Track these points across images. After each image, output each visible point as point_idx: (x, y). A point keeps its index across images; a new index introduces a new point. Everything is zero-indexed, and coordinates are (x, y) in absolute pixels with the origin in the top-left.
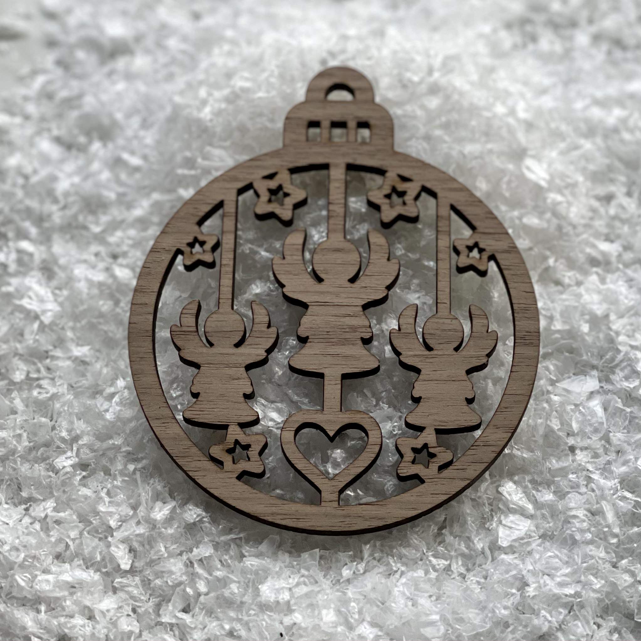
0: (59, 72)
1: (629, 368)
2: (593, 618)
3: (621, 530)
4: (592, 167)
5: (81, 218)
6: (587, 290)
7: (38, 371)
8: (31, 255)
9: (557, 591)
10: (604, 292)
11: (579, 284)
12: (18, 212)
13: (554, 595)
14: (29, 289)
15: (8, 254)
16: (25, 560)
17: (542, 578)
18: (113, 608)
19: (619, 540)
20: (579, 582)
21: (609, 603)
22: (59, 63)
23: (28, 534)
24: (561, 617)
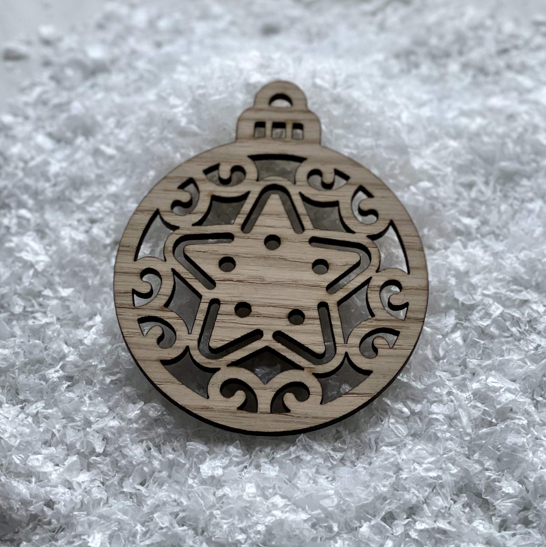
0: (52, 84)
1: (483, 311)
2: (451, 496)
3: (473, 431)
4: (459, 161)
5: (67, 193)
6: (453, 253)
7: (33, 306)
8: (28, 220)
9: (423, 474)
10: (465, 255)
11: (446, 248)
12: (19, 188)
13: (422, 477)
14: (27, 245)
15: (11, 219)
16: (20, 444)
17: (413, 464)
18: (87, 481)
19: (471, 438)
20: (441, 468)
21: (463, 484)
22: (53, 78)
23: (23, 426)
24: (426, 494)
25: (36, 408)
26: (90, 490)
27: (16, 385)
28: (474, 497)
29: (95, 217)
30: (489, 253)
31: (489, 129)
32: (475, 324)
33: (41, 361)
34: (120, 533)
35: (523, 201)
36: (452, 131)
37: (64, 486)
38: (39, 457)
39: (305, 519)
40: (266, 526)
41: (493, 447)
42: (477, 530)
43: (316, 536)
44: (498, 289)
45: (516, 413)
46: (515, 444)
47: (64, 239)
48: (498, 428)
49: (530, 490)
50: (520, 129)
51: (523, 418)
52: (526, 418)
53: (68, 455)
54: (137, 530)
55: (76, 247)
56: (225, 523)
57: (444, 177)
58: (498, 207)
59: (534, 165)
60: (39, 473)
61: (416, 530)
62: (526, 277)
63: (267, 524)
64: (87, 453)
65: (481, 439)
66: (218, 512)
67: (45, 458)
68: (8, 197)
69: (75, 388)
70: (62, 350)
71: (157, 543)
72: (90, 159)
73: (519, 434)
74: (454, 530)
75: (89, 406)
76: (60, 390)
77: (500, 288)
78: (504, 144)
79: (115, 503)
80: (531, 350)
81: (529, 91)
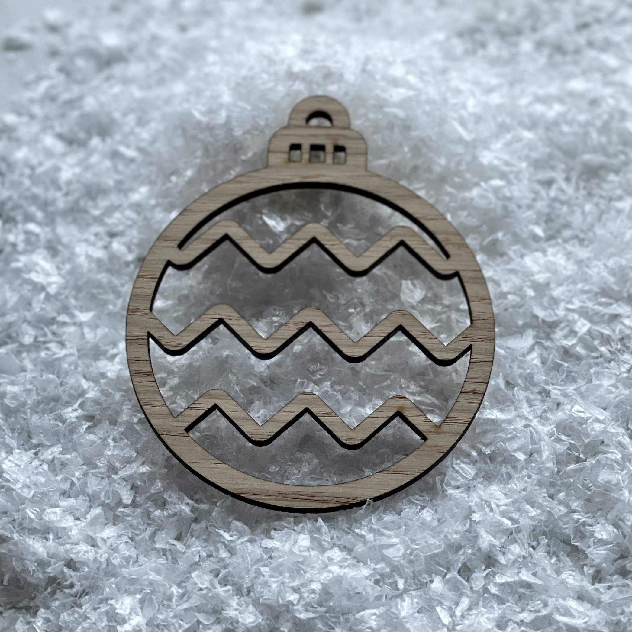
25: (52, 453)
26: (117, 547)
27: (28, 427)
28: (562, 544)
29: (115, 229)
30: (572, 261)
31: (570, 117)
32: (558, 344)
33: (56, 399)
34: (153, 596)
35: (610, 199)
36: (526, 120)
37: (87, 543)
38: (57, 510)
39: (367, 575)
40: (322, 584)
41: (582, 486)
42: (567, 583)
43: (380, 594)
44: (584, 302)
45: (608, 446)
46: (609, 482)
47: (79, 256)
48: (588, 463)
49: (627, 535)
50: (605, 117)
51: (616, 452)
52: (620, 452)
53: (91, 507)
54: (173, 592)
55: (93, 265)
56: (274, 582)
57: (518, 174)
58: (583, 208)
59: (622, 157)
60: (57, 528)
61: (496, 584)
62: (616, 288)
63: (322, 581)
64: (113, 505)
65: (569, 477)
66: (267, 569)
67: (64, 511)
68: (13, 209)
69: (96, 430)
70: (80, 386)
71: (196, 607)
72: (108, 163)
73: (613, 470)
74: (539, 582)
75: (113, 450)
76: (79, 432)
77: (587, 301)
78: (587, 134)
79: (146, 562)
80: (624, 372)
81: (614, 71)
